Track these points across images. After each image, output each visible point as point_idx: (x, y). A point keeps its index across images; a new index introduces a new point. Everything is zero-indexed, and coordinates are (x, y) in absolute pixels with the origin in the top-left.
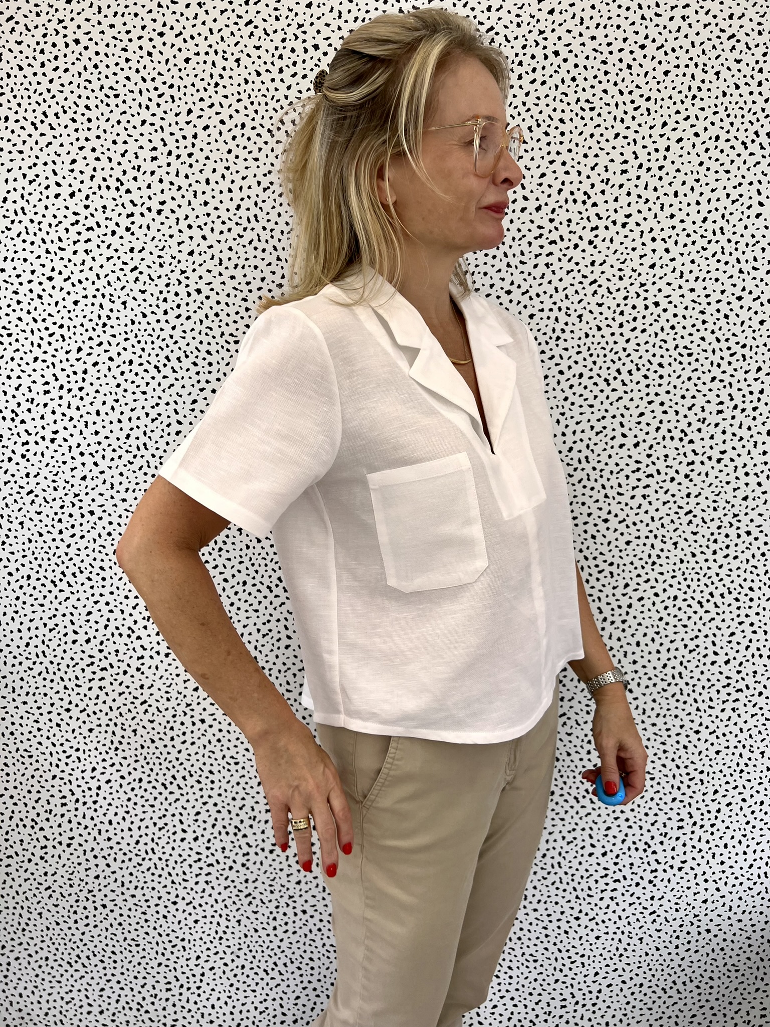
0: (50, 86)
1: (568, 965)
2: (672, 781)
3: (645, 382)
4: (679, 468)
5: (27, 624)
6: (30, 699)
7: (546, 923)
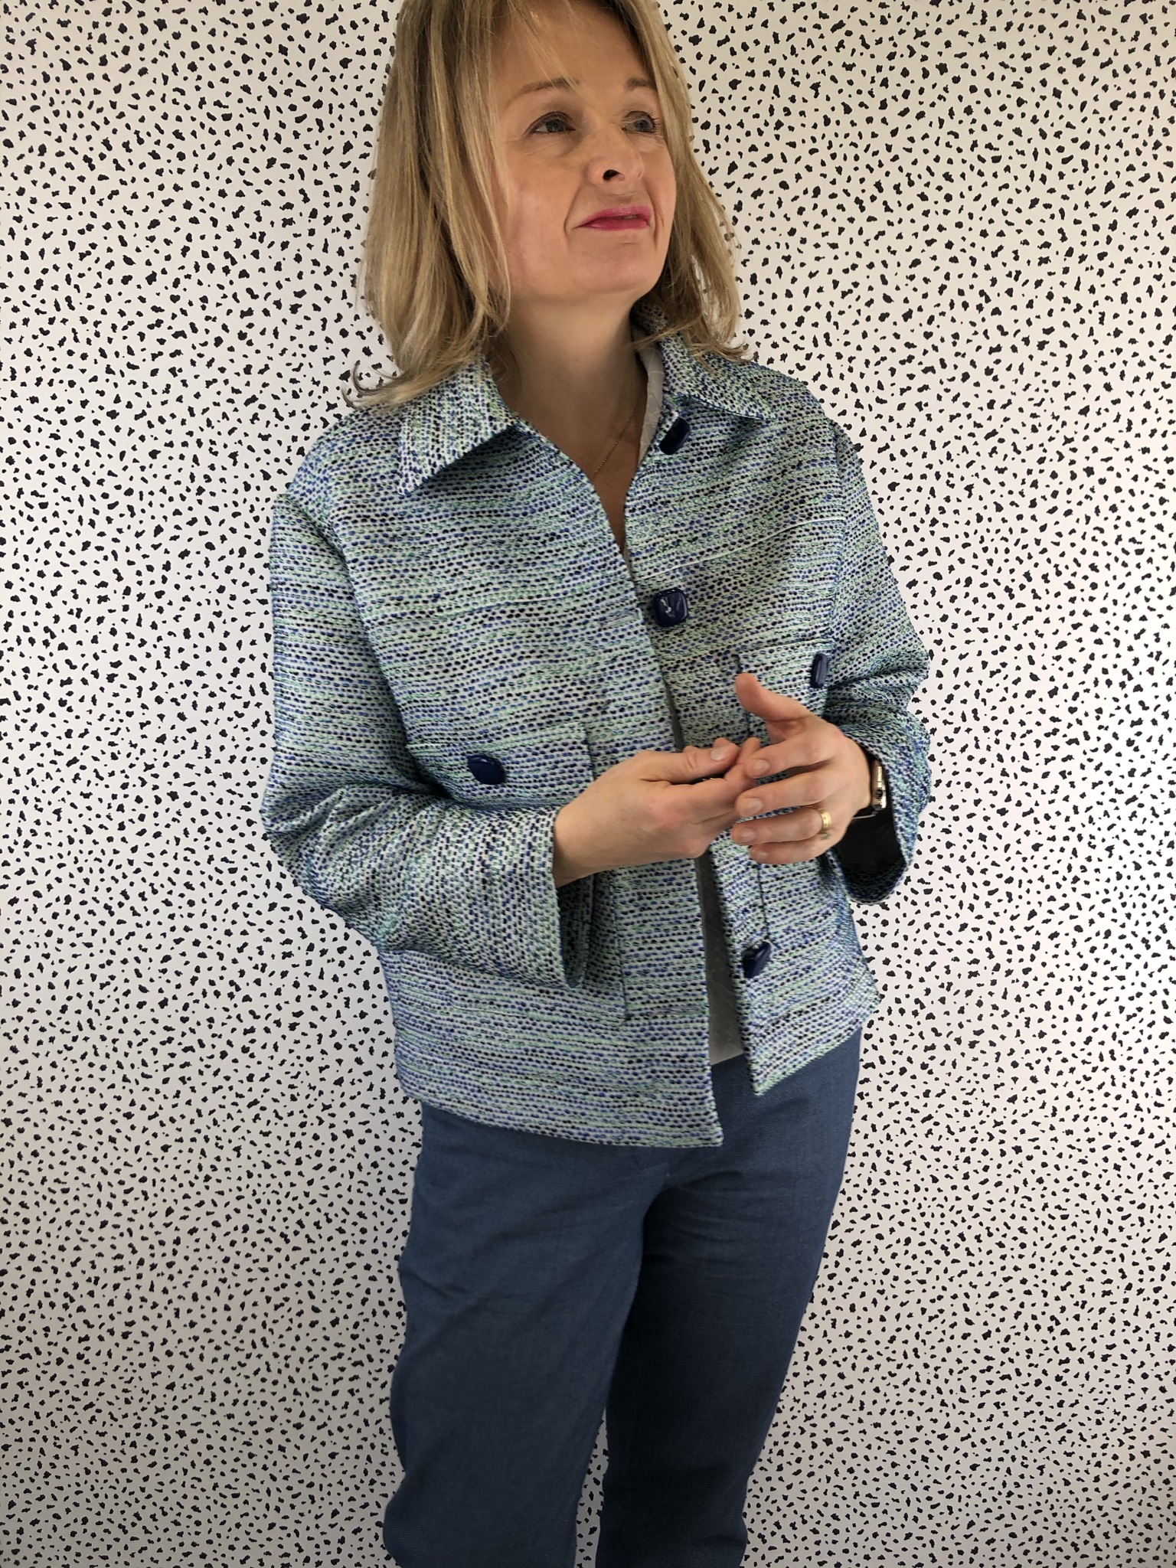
0: (115, 98)
1: (927, 1510)
5: (64, 975)
6: (67, 1097)
7: (894, 1444)
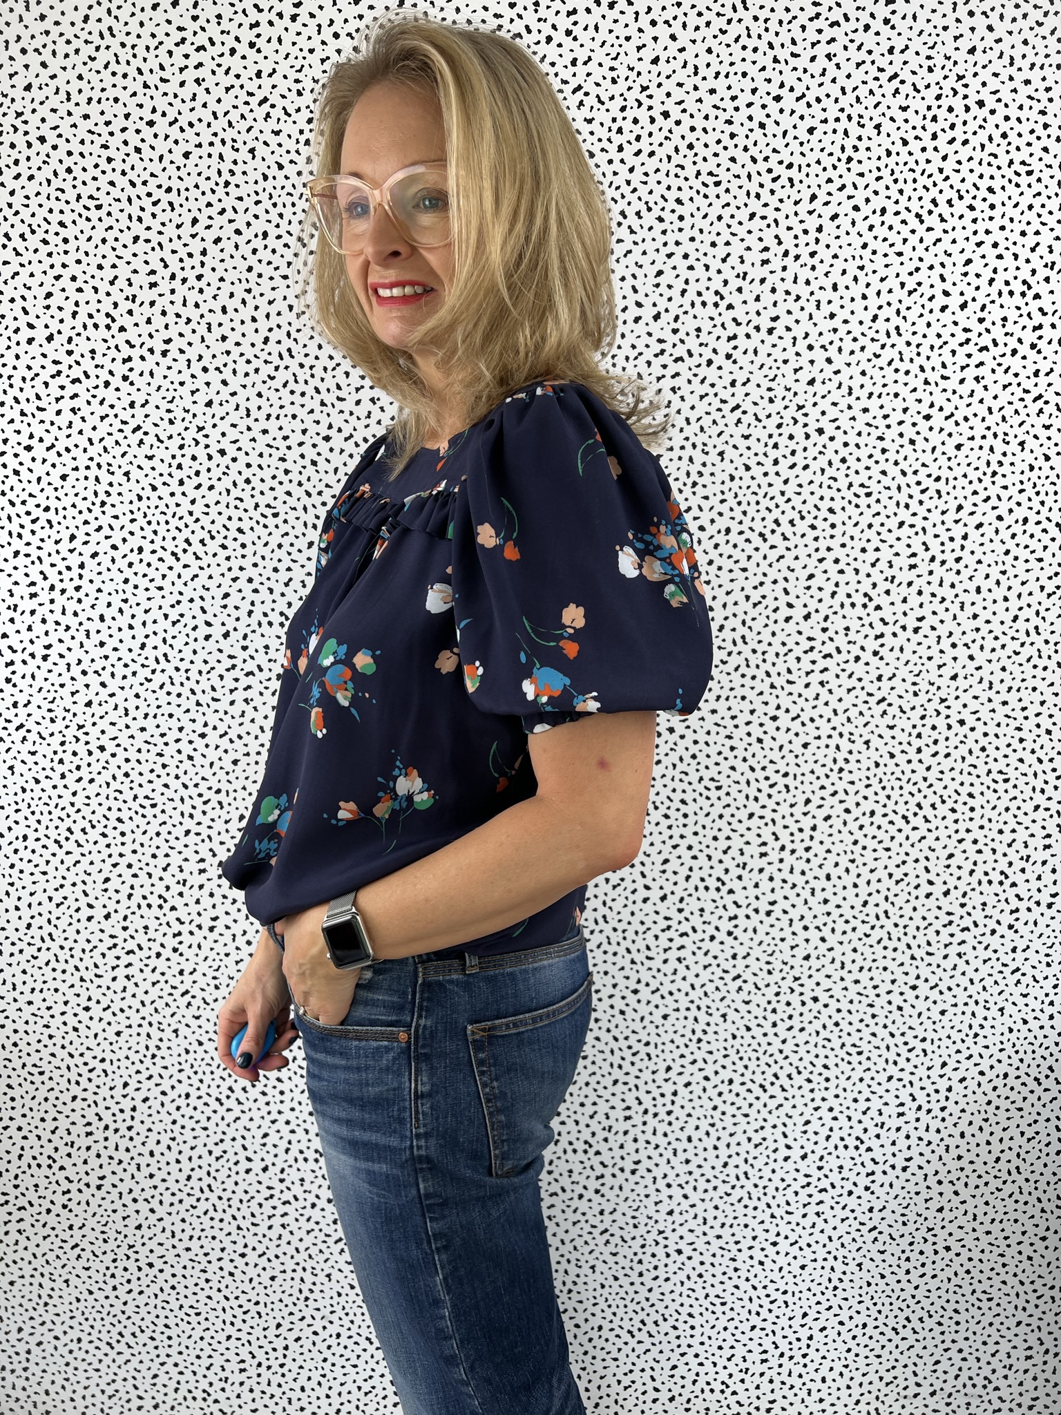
2: (886, 1054)
3: (811, 534)
4: (865, 643)
